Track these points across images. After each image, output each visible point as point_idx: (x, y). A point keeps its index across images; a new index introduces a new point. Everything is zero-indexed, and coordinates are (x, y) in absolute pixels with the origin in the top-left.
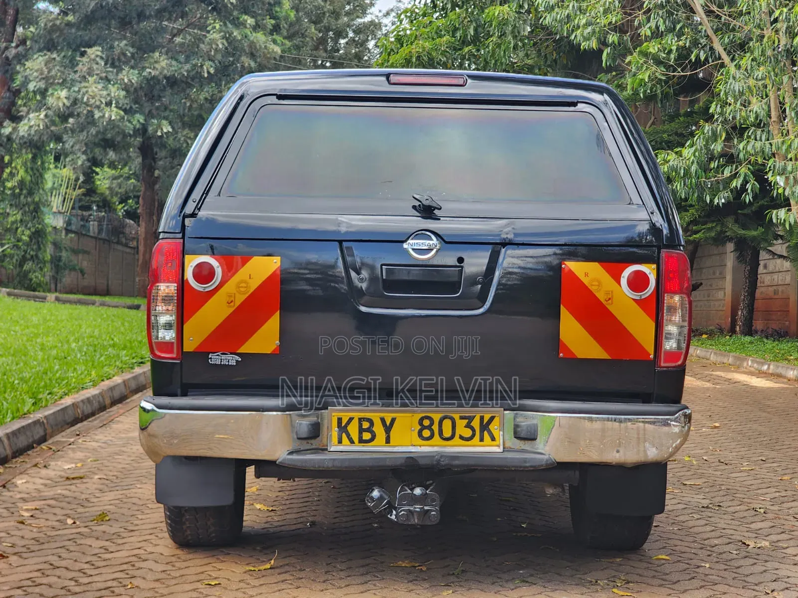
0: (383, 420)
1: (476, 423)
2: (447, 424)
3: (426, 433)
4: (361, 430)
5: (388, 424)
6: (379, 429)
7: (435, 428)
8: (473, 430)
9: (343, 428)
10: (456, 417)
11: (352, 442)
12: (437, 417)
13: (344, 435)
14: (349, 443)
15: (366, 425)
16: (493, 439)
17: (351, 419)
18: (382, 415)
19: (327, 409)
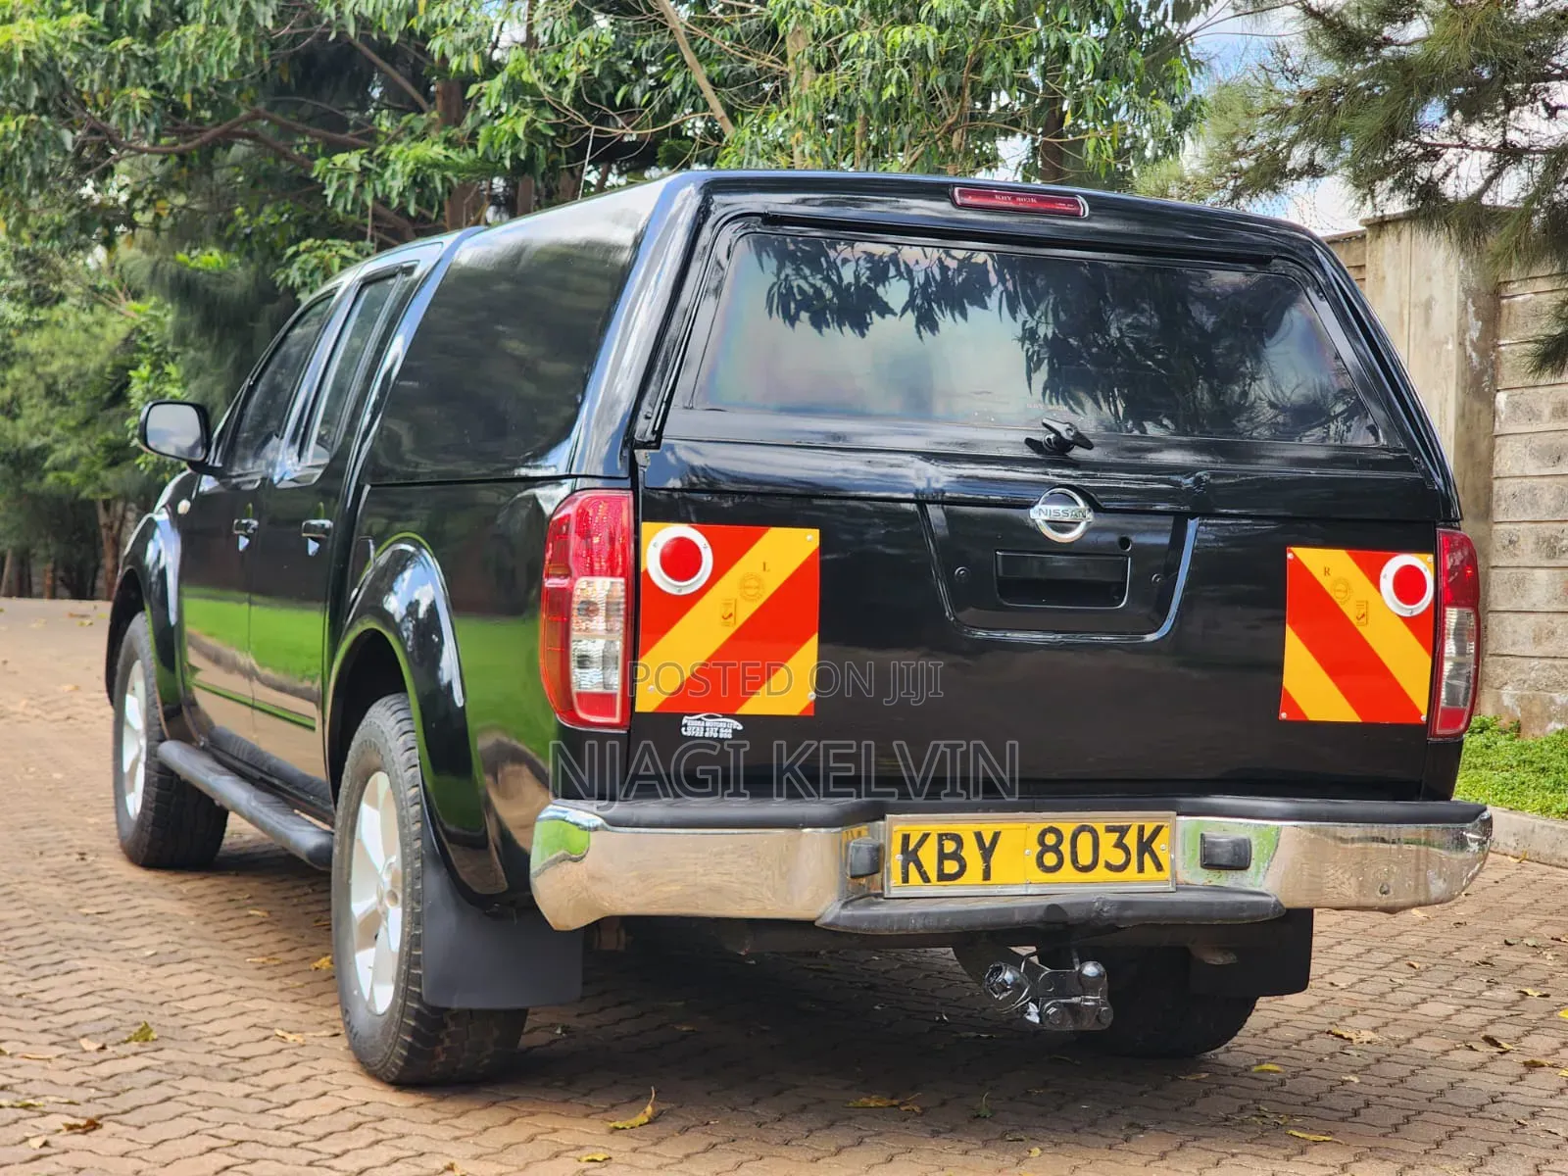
0: (979, 836)
1: (1131, 841)
2: (1085, 840)
3: (1050, 859)
4: (942, 856)
5: (987, 844)
6: (971, 853)
7: (1065, 848)
8: (1127, 852)
9: (910, 856)
10: (1100, 828)
11: (926, 879)
12: (1068, 830)
13: (912, 867)
14: (921, 881)
15: (950, 847)
16: (1159, 867)
17: (926, 836)
18: (977, 827)
19: (883, 818)
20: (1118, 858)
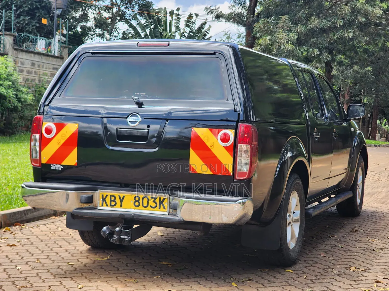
0: (119, 197)
1: (157, 201)
3: (137, 204)
4: (111, 201)
5: (122, 198)
6: (118, 200)
7: (141, 201)
8: (156, 204)
9: (104, 200)
10: (149, 197)
11: (107, 206)
12: (141, 197)
13: (104, 202)
15: (113, 198)
16: (164, 208)
17: (107, 196)
18: (119, 194)
19: (98, 190)
20: (154, 205)
